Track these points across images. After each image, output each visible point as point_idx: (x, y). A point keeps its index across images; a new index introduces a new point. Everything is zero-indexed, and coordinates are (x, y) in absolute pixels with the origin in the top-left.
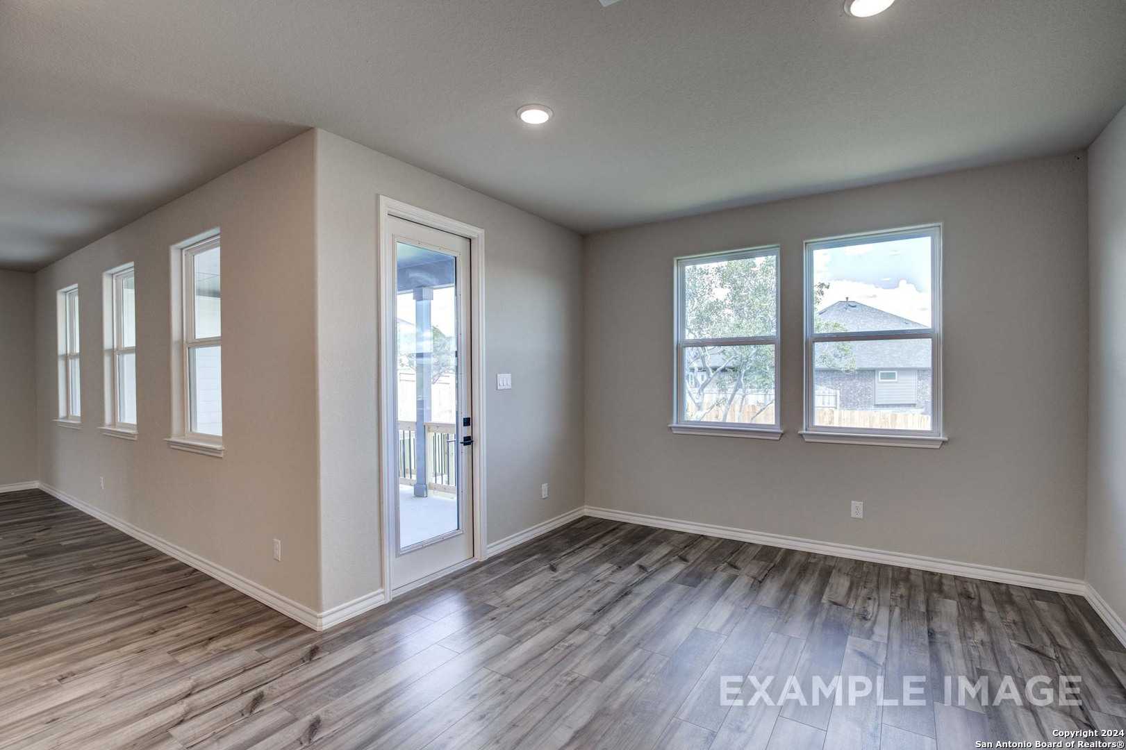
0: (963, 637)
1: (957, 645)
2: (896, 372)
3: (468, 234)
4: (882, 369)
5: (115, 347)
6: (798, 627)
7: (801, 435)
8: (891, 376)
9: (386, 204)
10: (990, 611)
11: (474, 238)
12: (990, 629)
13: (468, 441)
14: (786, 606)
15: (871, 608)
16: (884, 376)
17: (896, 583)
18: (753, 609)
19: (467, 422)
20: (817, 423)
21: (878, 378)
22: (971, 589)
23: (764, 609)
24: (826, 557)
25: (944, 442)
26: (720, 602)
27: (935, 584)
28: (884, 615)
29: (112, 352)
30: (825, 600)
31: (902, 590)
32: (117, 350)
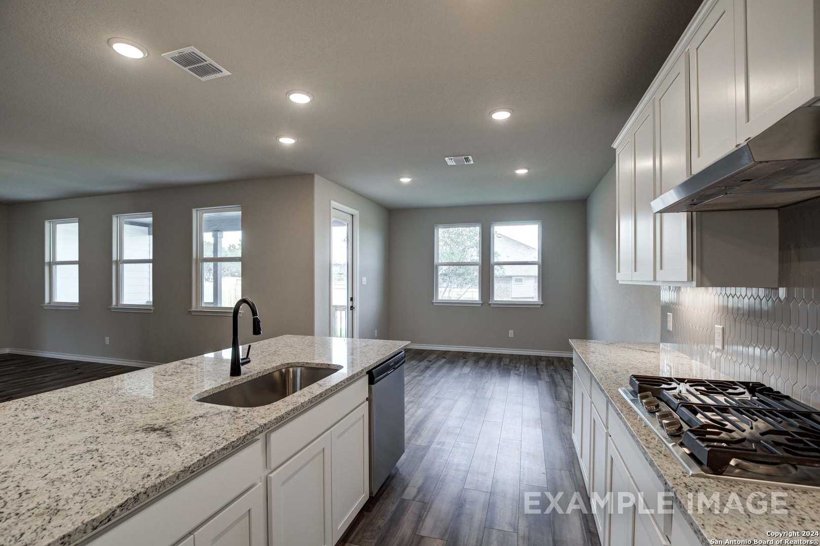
0: (547, 369)
1: (544, 370)
2: (523, 278)
3: (352, 213)
4: (515, 276)
5: (118, 259)
6: (494, 371)
7: (490, 304)
8: (520, 280)
9: (334, 204)
10: (556, 363)
11: (355, 215)
12: (555, 367)
13: (352, 308)
14: (489, 366)
15: (518, 365)
16: (517, 280)
17: (526, 359)
18: (477, 368)
19: (352, 299)
20: (495, 299)
21: (513, 281)
22: (550, 359)
23: (482, 368)
24: (499, 354)
25: (542, 305)
26: (465, 367)
27: (539, 358)
28: (522, 366)
29: (117, 262)
30: (502, 364)
31: (528, 360)
32: (119, 261)
